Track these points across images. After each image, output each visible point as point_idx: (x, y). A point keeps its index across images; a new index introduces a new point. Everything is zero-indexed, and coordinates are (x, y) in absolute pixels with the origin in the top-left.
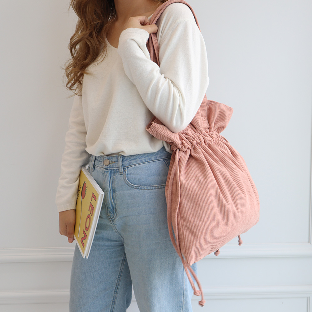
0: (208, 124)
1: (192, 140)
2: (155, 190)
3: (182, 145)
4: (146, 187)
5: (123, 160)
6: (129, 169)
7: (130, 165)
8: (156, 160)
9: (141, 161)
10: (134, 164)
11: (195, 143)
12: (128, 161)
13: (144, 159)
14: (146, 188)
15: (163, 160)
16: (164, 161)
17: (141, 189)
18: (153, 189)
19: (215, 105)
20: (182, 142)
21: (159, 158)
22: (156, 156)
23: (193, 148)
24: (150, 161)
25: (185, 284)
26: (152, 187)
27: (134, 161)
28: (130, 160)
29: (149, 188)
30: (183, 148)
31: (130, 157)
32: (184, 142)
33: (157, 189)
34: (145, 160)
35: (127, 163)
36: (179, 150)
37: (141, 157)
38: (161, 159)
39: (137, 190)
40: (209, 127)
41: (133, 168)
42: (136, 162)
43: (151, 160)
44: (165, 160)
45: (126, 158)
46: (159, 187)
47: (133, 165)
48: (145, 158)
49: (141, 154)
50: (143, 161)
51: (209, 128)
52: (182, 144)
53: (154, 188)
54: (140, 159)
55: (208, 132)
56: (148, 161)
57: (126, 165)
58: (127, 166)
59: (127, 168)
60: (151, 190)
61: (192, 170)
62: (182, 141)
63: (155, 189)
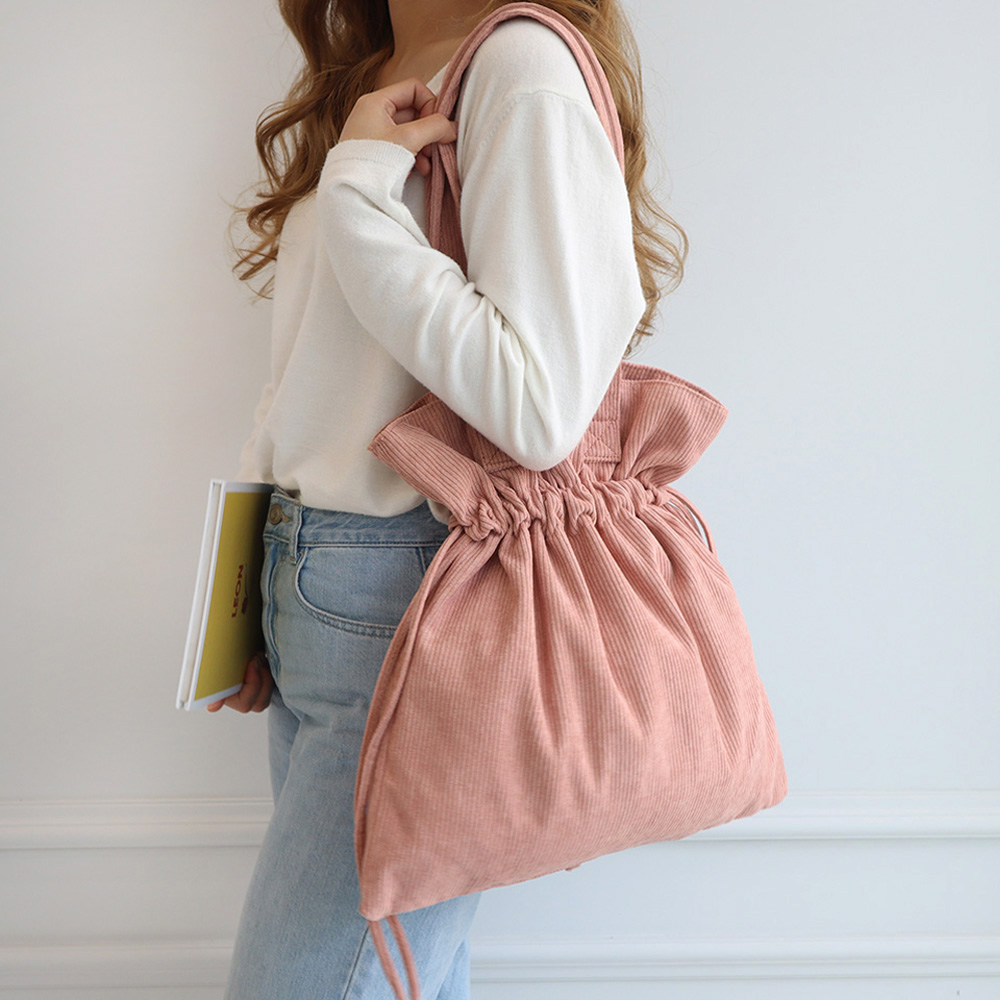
0: (618, 450)
1: (516, 508)
2: (362, 637)
3: (473, 519)
4: (342, 622)
5: (303, 520)
6: (311, 552)
7: (317, 542)
8: (390, 544)
9: (346, 536)
10: (328, 540)
11: (523, 517)
12: (316, 526)
13: (355, 532)
14: (340, 625)
15: (417, 548)
16: (418, 553)
17: (328, 623)
18: (357, 633)
19: (659, 387)
20: (479, 508)
21: (403, 540)
22: (393, 530)
23: (513, 533)
24: (372, 542)
25: (359, 963)
26: (358, 625)
27: (328, 531)
28: (321, 524)
29: (348, 627)
30: (475, 528)
31: (321, 515)
32: (485, 508)
33: (369, 635)
34: (358, 537)
35: (311, 531)
36: (463, 532)
37: (350, 522)
38: (409, 543)
39: (319, 624)
40: (617, 460)
41: (321, 552)
42: (333, 536)
43: (374, 540)
44: (420, 550)
45: (312, 515)
46: (378, 632)
47: (324, 543)
48: (359, 528)
49: (351, 514)
50: (352, 537)
51: (618, 464)
52: (477, 513)
53: (360, 629)
54: (345, 531)
55: (608, 477)
56: (365, 543)
57: (308, 540)
58: (310, 543)
59: (310, 548)
60: (351, 634)
61: (476, 609)
62: (479, 503)
63: (363, 634)
